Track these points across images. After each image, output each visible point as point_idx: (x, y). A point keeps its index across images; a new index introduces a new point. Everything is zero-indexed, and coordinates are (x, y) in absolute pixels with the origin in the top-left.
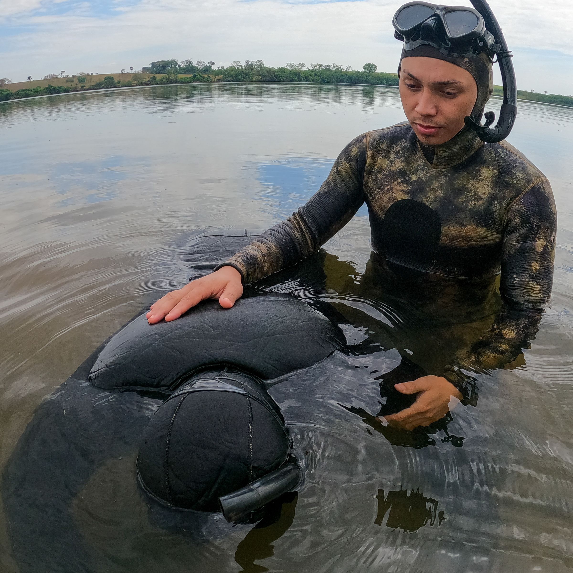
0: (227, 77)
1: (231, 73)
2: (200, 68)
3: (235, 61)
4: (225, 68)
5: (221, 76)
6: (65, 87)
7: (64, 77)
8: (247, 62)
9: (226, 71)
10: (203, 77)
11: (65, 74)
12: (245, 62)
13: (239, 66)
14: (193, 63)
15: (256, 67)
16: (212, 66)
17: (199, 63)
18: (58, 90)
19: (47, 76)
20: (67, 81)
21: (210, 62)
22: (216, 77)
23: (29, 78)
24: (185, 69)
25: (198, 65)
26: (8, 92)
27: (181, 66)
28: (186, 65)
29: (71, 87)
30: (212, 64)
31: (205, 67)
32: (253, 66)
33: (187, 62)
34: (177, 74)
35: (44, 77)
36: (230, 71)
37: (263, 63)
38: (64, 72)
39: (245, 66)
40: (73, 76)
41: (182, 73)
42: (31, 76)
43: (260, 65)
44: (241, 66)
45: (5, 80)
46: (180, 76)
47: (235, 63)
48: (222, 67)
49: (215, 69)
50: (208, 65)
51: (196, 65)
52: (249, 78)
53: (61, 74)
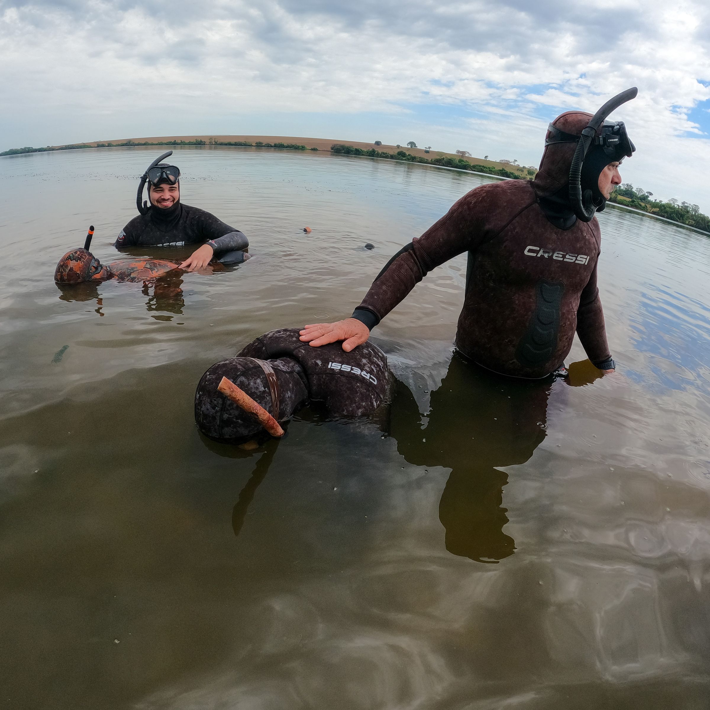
0: (663, 212)
1: (668, 209)
2: (638, 194)
3: (673, 199)
4: (663, 203)
5: (657, 210)
6: (516, 175)
7: (516, 165)
8: (683, 203)
9: (663, 206)
10: (640, 205)
11: (516, 163)
12: (682, 202)
13: (676, 204)
14: (633, 187)
15: (691, 211)
16: (650, 196)
17: (638, 190)
18: (509, 174)
19: (503, 160)
20: (518, 170)
21: (649, 192)
22: (653, 208)
23: (486, 157)
24: (625, 191)
25: (636, 191)
26: (467, 163)
27: (621, 188)
28: (626, 188)
29: (521, 176)
30: (650, 195)
31: (643, 195)
32: (689, 209)
33: (628, 186)
34: (618, 194)
35: (499, 160)
36: (668, 207)
37: (698, 209)
38: (516, 161)
39: (682, 207)
40: (524, 167)
41: (621, 194)
42: (487, 156)
43: (696, 210)
44: (678, 205)
45: (467, 153)
46: (620, 198)
47: (672, 201)
48: (661, 201)
49: (652, 201)
50: (646, 194)
51: (635, 190)
52: (683, 219)
53: (514, 162)
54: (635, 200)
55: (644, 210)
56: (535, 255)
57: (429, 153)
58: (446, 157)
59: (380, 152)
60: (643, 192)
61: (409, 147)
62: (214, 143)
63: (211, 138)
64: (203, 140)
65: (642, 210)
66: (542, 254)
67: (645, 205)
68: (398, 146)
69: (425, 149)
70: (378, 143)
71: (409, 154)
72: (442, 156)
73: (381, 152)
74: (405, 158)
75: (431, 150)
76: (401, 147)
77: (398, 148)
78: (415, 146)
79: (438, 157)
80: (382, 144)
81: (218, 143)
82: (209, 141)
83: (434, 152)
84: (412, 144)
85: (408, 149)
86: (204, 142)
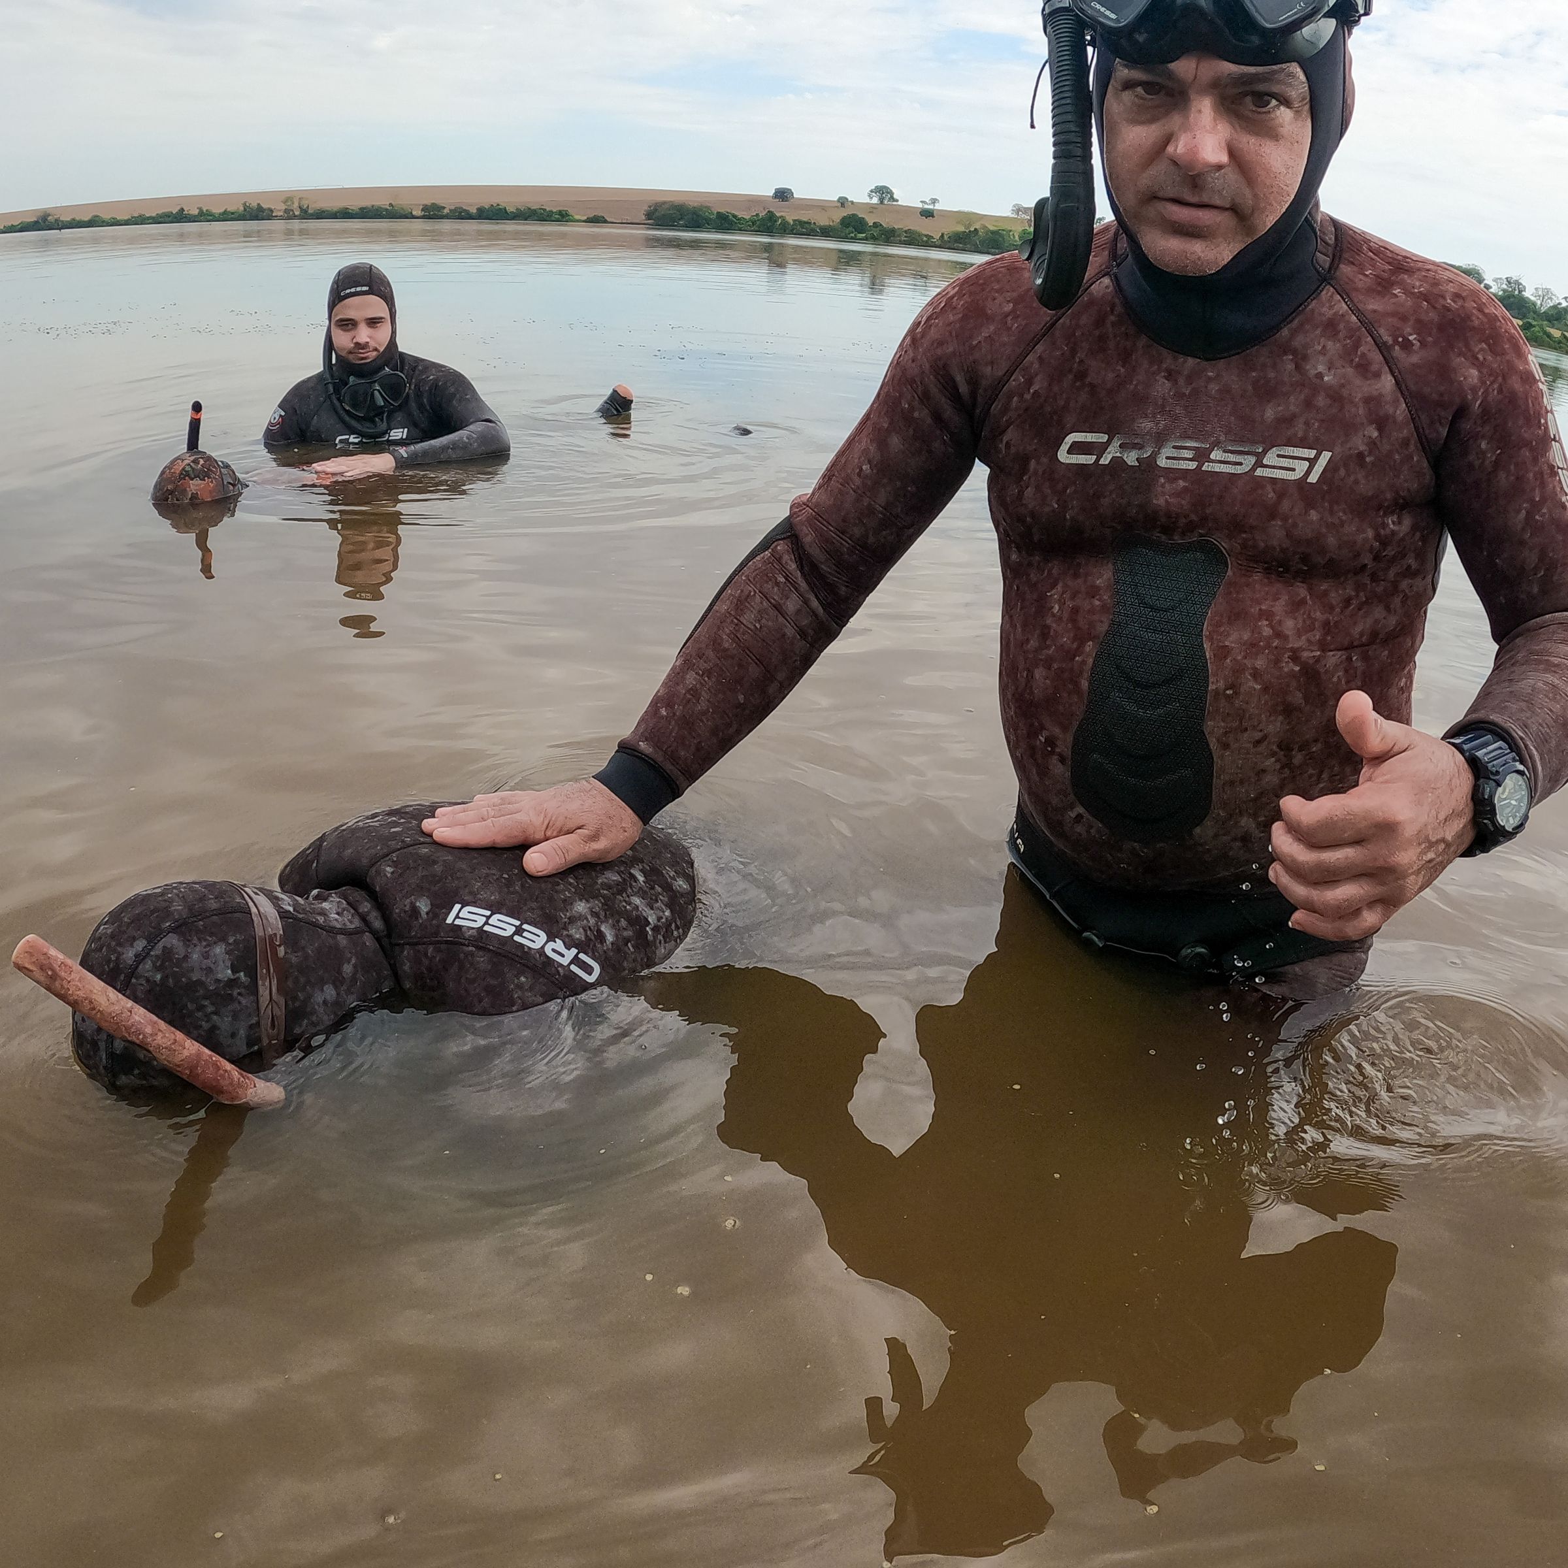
54: (1534, 323)
55: (1560, 348)
56: (1089, 459)
57: (933, 216)
58: (985, 227)
59: (790, 219)
60: (1553, 297)
61: (875, 200)
62: (297, 213)
63: (288, 198)
64: (265, 206)
65: (1555, 349)
66: (1118, 454)
67: (1562, 334)
68: (843, 202)
69: (920, 205)
70: (783, 195)
71: (874, 223)
72: (970, 225)
73: (794, 221)
74: (864, 235)
75: (938, 207)
76: (852, 202)
77: (843, 205)
78: (892, 199)
79: (961, 229)
80: (795, 196)
81: (310, 211)
82: (284, 207)
83: (946, 214)
84: (883, 192)
85: (872, 208)
86: (272, 211)
